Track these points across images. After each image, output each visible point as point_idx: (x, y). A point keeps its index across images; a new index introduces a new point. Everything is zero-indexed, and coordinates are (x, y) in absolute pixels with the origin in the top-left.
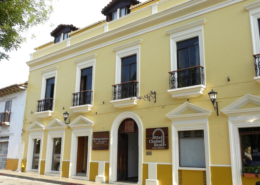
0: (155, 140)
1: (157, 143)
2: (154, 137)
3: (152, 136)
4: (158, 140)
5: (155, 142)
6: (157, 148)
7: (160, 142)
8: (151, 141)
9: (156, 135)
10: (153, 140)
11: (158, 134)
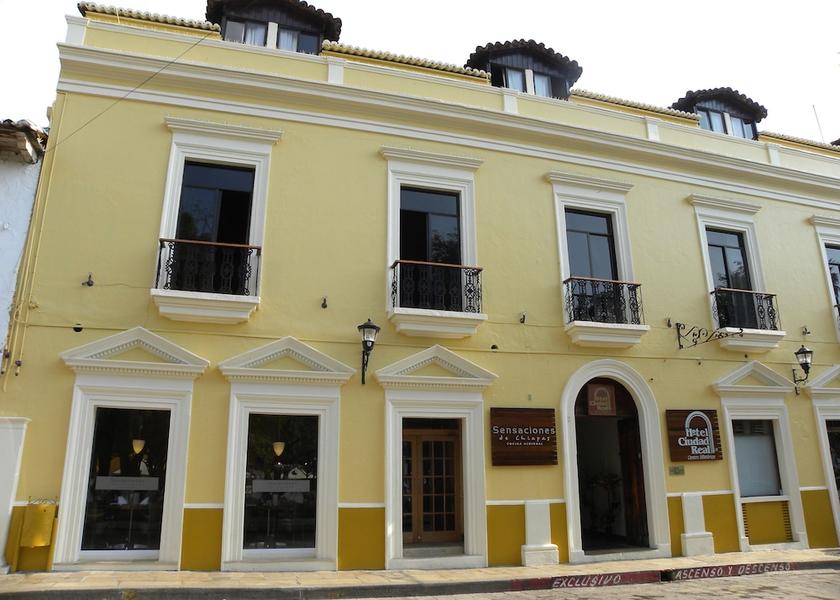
0: (693, 438)
1: (698, 447)
2: (690, 432)
3: (684, 429)
4: (700, 437)
5: (693, 442)
6: (699, 460)
7: (703, 442)
8: (683, 442)
9: (692, 426)
10: (689, 438)
11: (698, 423)
